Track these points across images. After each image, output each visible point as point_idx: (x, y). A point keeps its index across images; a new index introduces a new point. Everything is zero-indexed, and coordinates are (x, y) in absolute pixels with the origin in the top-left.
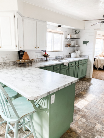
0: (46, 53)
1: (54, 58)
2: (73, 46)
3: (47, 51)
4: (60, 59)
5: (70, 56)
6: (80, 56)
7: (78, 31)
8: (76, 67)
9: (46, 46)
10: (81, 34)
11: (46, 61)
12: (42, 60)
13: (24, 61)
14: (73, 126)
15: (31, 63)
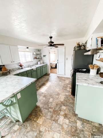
0: (21, 64)
1: (28, 66)
2: (39, 58)
3: (21, 63)
4: (31, 66)
5: (37, 64)
6: (43, 63)
7: (39, 50)
8: (41, 69)
9: (19, 60)
10: (42, 51)
11: (22, 68)
12: (19, 69)
13: (3, 72)
14: (38, 104)
15: (10, 73)
